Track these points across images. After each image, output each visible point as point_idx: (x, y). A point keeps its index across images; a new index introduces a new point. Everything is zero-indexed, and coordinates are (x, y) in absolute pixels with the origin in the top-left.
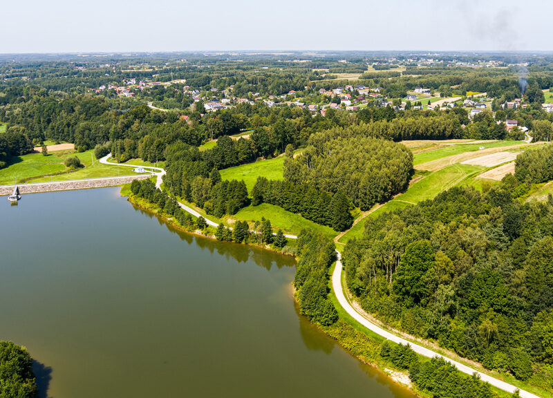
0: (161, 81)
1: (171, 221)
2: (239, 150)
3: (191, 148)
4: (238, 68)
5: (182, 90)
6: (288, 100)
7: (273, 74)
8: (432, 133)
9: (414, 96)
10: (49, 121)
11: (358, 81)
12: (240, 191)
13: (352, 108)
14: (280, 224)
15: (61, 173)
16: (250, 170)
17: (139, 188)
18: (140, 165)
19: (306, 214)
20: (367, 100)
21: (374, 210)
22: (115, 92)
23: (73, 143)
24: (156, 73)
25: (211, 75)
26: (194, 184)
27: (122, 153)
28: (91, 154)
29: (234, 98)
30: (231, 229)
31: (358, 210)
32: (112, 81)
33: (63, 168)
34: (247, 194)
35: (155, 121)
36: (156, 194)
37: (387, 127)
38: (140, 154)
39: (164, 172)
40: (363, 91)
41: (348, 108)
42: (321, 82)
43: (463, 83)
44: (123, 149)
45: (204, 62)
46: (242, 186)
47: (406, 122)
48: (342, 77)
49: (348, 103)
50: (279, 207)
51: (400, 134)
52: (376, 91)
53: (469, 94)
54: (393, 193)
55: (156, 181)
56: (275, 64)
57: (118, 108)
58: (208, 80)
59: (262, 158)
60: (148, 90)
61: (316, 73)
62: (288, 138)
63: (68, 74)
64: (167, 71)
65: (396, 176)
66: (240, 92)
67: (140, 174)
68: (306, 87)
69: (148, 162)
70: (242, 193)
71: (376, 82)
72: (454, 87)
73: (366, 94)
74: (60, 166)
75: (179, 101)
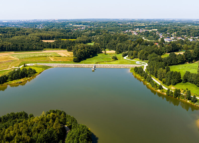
0: (148, 29)
1: (148, 85)
2: (178, 58)
3: (159, 56)
4: (178, 26)
5: (156, 33)
7: (193, 28)
10: (108, 42)
12: (178, 76)
14: (194, 92)
15: (110, 61)
16: (182, 67)
17: (137, 70)
18: (138, 61)
22: (131, 33)
23: (115, 50)
24: (146, 26)
25: (167, 28)
26: (159, 71)
27: (132, 56)
28: (121, 55)
29: (176, 37)
30: (173, 91)
32: (130, 29)
33: (111, 59)
34: (181, 78)
35: (145, 45)
36: (143, 73)
38: (139, 57)
39: (147, 65)
44: (132, 54)
45: (165, 23)
46: (179, 74)
50: (195, 85)
55: (144, 68)
56: (193, 24)
57: (132, 39)
58: (166, 29)
59: (187, 63)
60: (143, 32)
63: (116, 26)
64: (150, 26)
66: (178, 35)
67: (138, 64)
69: (141, 60)
70: (179, 77)
74: (110, 59)
75: (154, 37)
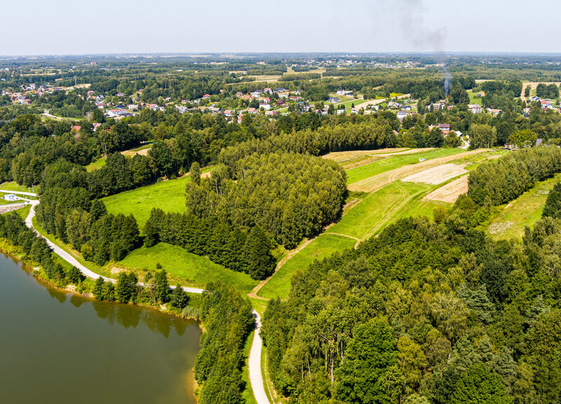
0: (64, 85)
2: (134, 169)
3: (74, 169)
4: (149, 71)
5: (86, 96)
6: (202, 105)
7: (186, 77)
8: (363, 142)
9: (336, 99)
11: (277, 83)
12: (128, 228)
13: (271, 113)
14: (181, 272)
16: (148, 195)
18: (13, 189)
19: (215, 256)
20: (287, 104)
21: (302, 248)
22: (9, 99)
24: (60, 77)
25: (119, 79)
26: (69, 219)
29: (142, 104)
30: (114, 283)
31: (282, 248)
32: (7, 86)
34: (138, 233)
35: (40, 134)
36: (22, 233)
37: (312, 138)
38: (15, 176)
39: (38, 201)
40: (283, 94)
41: (267, 113)
42: (238, 85)
43: (385, 84)
45: (114, 65)
46: (131, 222)
47: (334, 130)
48: (260, 79)
49: (267, 107)
50: (180, 248)
51: (327, 145)
52: (296, 94)
53: (393, 96)
54: (325, 224)
56: (191, 66)
58: (116, 83)
59: (164, 178)
60: (47, 95)
61: (234, 75)
62: (195, 153)
64: (71, 75)
65: (328, 203)
66: (149, 97)
67: (8, 203)
68: (221, 91)
69: (23, 187)
70: (131, 231)
71: (297, 84)
72: (377, 88)
73: (286, 97)
75: (80, 108)
